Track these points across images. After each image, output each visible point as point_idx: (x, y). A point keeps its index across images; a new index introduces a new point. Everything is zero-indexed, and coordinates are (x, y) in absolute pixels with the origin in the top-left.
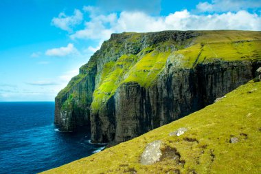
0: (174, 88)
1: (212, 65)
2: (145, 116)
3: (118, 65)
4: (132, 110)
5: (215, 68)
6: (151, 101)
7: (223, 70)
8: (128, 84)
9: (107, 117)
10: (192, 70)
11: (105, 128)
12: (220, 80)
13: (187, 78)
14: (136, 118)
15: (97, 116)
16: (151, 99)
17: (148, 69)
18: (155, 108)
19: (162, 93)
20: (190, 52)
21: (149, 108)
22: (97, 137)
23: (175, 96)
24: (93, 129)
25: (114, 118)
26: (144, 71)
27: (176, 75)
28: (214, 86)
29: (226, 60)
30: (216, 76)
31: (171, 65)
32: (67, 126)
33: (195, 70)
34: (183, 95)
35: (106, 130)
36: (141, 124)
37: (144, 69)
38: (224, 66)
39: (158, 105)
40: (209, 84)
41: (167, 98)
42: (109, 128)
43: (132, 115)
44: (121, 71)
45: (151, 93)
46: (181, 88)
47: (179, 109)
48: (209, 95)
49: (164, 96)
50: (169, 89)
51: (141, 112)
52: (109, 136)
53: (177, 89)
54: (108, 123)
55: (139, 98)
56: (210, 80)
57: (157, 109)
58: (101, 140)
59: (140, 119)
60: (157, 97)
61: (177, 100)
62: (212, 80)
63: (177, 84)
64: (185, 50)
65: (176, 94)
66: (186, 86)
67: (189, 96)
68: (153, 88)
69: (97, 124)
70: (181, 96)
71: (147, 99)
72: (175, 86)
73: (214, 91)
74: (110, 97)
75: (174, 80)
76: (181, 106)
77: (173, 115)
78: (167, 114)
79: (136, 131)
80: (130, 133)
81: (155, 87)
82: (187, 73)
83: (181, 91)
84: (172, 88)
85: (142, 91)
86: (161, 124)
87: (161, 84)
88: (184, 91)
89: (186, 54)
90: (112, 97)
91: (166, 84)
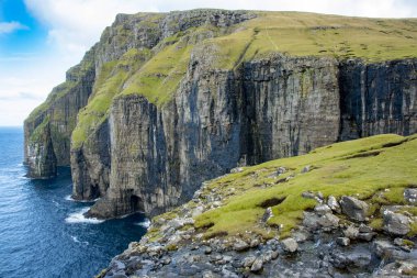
0: (201, 107)
1: (268, 64)
2: (156, 154)
3: (121, 66)
4: (136, 143)
5: (272, 70)
6: (165, 129)
7: (286, 75)
8: (128, 98)
9: (97, 156)
10: (231, 72)
11: (94, 174)
12: (281, 92)
13: (223, 88)
14: (142, 158)
15: (80, 153)
16: (165, 125)
17: (164, 72)
18: (172, 141)
19: (183, 115)
20: (232, 41)
21: (162, 142)
22: (81, 191)
23: (203, 120)
24: (75, 175)
25: (109, 157)
26: (159, 76)
27: (204, 82)
28: (269, 103)
29: (292, 56)
30: (274, 85)
31: (196, 63)
32: (38, 170)
33: (237, 74)
34: (216, 118)
35: (95, 177)
36: (149, 168)
37: (158, 72)
38: (288, 67)
39: (176, 135)
40: (262, 100)
41: (191, 125)
42: (101, 173)
43: (135, 151)
44: (126, 75)
45: (166, 114)
46: (212, 106)
47: (209, 143)
48: (261, 119)
49: (185, 121)
50: (193, 109)
51: (151, 148)
52: (102, 187)
53: (206, 107)
54: (100, 166)
55: (146, 123)
56: (263, 91)
57: (176, 143)
58: (88, 194)
59: (149, 160)
60: (176, 122)
61: (206, 129)
62: (266, 93)
63: (205, 99)
64: (225, 38)
65: (203, 117)
66: (221, 103)
67: (225, 121)
68: (169, 105)
69: (81, 168)
70: (212, 121)
71: (159, 125)
72: (202, 102)
73: (269, 112)
74: (103, 119)
75: (200, 91)
76: (212, 140)
77: (200, 155)
78: (190, 152)
79: (141, 180)
80: (132, 184)
81: (173, 104)
82: (223, 79)
83: (213, 112)
84: (198, 106)
85: (151, 111)
86: (182, 169)
87: (182, 99)
88: (218, 111)
89: (224, 44)
90: (106, 121)
91: (189, 98)
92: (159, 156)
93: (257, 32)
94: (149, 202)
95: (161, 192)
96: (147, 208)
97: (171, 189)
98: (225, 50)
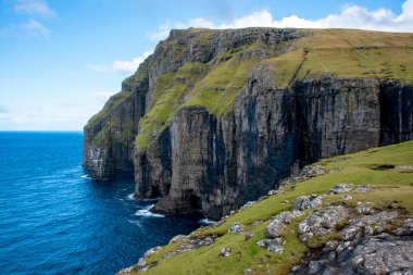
0: (259, 118)
1: (318, 84)
2: (215, 159)
3: (179, 79)
4: (196, 149)
5: (322, 89)
6: (224, 137)
7: (335, 93)
8: (191, 109)
9: (158, 160)
10: (286, 89)
11: (155, 175)
12: (330, 107)
13: (279, 103)
14: (202, 161)
15: (143, 158)
16: (224, 133)
17: (222, 86)
18: (231, 147)
19: (241, 125)
20: (286, 61)
21: (221, 148)
22: (143, 190)
23: (261, 130)
24: (138, 177)
25: (170, 161)
26: (217, 89)
27: (262, 98)
28: (319, 116)
29: (340, 77)
30: (324, 101)
31: (255, 81)
32: (100, 171)
33: (291, 92)
34: (272, 129)
35: (156, 179)
36: (208, 171)
37: (215, 86)
38: (337, 86)
39: (234, 142)
40: (313, 114)
41: (248, 134)
42: (162, 175)
43: (195, 157)
44: (183, 88)
45: (225, 124)
46: (269, 118)
47: (265, 150)
48: (312, 130)
49: (243, 130)
50: (251, 120)
51: (210, 153)
52: (162, 188)
53: (264, 119)
54: (161, 168)
55: (206, 131)
56: (313, 106)
57: (234, 149)
58: (149, 193)
59: (209, 164)
60: (234, 131)
61: (262, 138)
62: (317, 108)
63: (263, 112)
64: (278, 59)
65: (261, 127)
66: (277, 116)
67: (281, 131)
68: (229, 115)
69: (144, 170)
70: (269, 131)
71: (218, 133)
72: (260, 115)
73: (319, 124)
74: (164, 127)
75: (258, 105)
76: (268, 147)
77: (257, 160)
78: (247, 158)
79: (201, 181)
80: (192, 185)
81: (232, 116)
82: (279, 96)
83: (269, 123)
84: (256, 117)
85: (211, 121)
86: (239, 173)
87: (240, 111)
88: (274, 122)
89: (279, 64)
90: (167, 129)
91: (248, 111)
92: (218, 161)
93: (306, 52)
94: (208, 200)
95: (219, 192)
96: (205, 207)
97: (229, 190)
98: (281, 70)
